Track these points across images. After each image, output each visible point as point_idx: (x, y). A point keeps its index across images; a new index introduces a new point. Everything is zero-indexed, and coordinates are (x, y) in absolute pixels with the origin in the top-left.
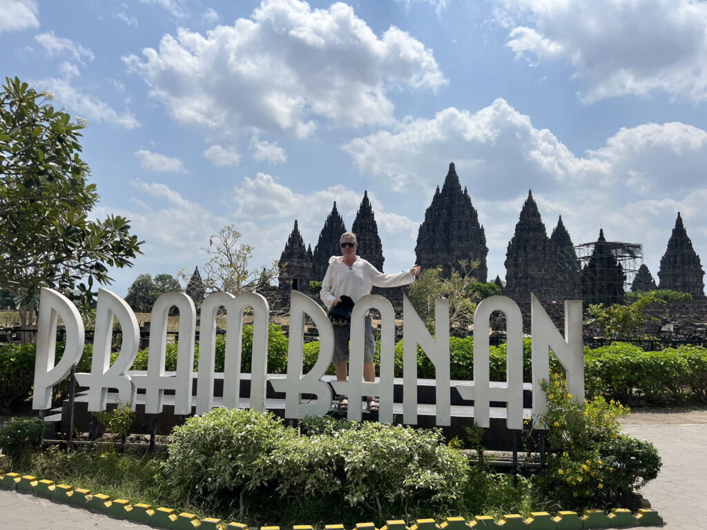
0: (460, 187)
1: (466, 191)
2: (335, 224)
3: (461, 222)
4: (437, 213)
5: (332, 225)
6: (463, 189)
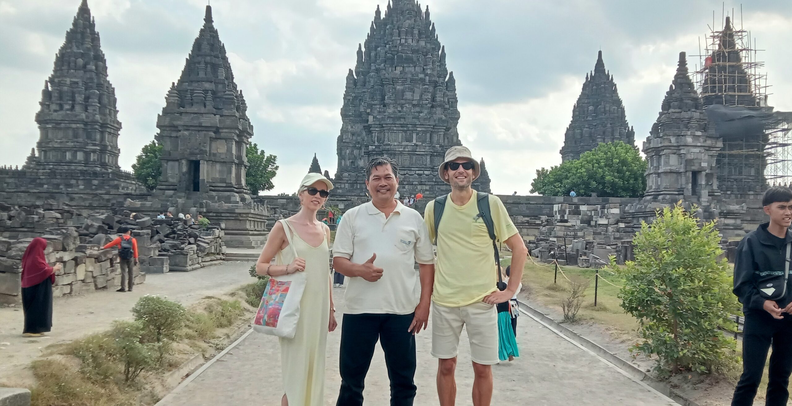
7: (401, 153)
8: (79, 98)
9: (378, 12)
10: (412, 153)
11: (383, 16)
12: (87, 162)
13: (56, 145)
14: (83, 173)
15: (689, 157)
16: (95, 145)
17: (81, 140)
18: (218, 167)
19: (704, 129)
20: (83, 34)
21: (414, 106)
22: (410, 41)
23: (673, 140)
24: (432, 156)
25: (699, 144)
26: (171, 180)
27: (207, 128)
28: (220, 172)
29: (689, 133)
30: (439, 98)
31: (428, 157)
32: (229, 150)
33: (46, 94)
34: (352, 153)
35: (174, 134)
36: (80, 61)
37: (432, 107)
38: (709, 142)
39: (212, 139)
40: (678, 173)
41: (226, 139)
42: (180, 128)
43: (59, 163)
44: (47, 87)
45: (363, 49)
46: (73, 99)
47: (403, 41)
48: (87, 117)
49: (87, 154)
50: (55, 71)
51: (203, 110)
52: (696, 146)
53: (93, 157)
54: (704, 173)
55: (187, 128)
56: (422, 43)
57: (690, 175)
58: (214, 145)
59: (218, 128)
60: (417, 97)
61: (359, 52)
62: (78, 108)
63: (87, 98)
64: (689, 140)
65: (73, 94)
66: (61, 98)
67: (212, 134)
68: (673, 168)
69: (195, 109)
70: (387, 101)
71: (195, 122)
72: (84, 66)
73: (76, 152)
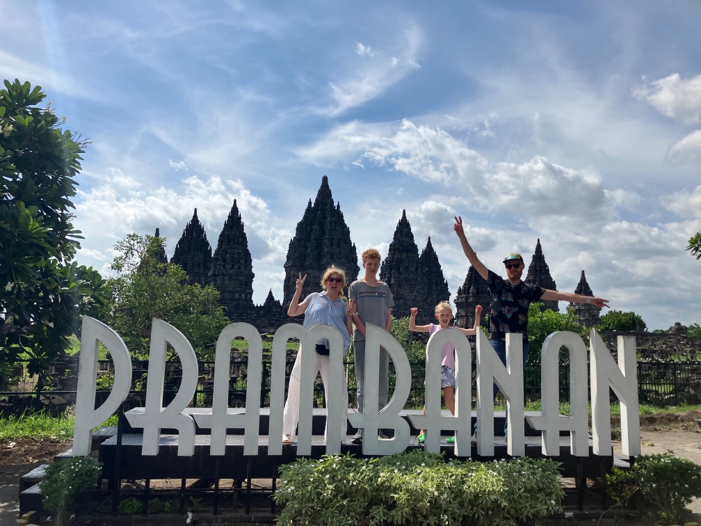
0: (332, 202)
1: (338, 206)
2: (195, 234)
3: (333, 240)
4: (308, 228)
5: (192, 235)
6: (335, 204)
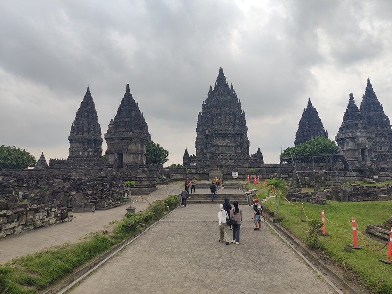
7: (221, 146)
8: (86, 129)
9: (211, 88)
10: (226, 146)
11: (213, 89)
12: (88, 156)
13: (76, 149)
14: (87, 160)
15: (359, 142)
16: (91, 148)
17: (86, 146)
18: (132, 156)
19: (365, 128)
20: (87, 103)
21: (226, 125)
22: (223, 98)
23: (350, 134)
24: (235, 147)
25: (363, 136)
26: (111, 163)
27: (126, 138)
28: (133, 158)
29: (358, 130)
30: (237, 121)
31: (233, 148)
32: (137, 148)
33: (72, 128)
34: (201, 147)
35: (112, 142)
36: (86, 114)
37: (234, 125)
38: (368, 135)
39: (129, 143)
40: (354, 150)
41: (135, 143)
42: (114, 139)
43: (77, 156)
44: (73, 125)
45: (205, 104)
46: (83, 130)
47: (220, 97)
48: (89, 137)
49: (89, 152)
50: (76, 119)
51: (124, 130)
52: (362, 137)
53: (91, 153)
54: (367, 150)
55: (117, 138)
56: (229, 98)
57: (360, 151)
58: (129, 146)
59: (131, 138)
60: (227, 121)
61: (203, 105)
62: (85, 133)
63: (89, 129)
64: (358, 134)
65: (83, 127)
66: (78, 130)
67: (129, 141)
68: (352, 148)
69: (121, 130)
70: (214, 124)
71: (121, 136)
72: (88, 116)
73: (84, 152)
